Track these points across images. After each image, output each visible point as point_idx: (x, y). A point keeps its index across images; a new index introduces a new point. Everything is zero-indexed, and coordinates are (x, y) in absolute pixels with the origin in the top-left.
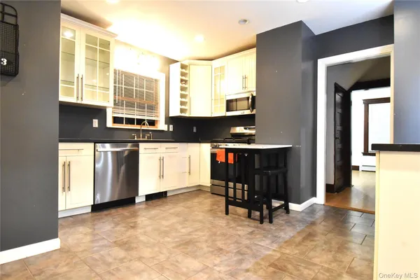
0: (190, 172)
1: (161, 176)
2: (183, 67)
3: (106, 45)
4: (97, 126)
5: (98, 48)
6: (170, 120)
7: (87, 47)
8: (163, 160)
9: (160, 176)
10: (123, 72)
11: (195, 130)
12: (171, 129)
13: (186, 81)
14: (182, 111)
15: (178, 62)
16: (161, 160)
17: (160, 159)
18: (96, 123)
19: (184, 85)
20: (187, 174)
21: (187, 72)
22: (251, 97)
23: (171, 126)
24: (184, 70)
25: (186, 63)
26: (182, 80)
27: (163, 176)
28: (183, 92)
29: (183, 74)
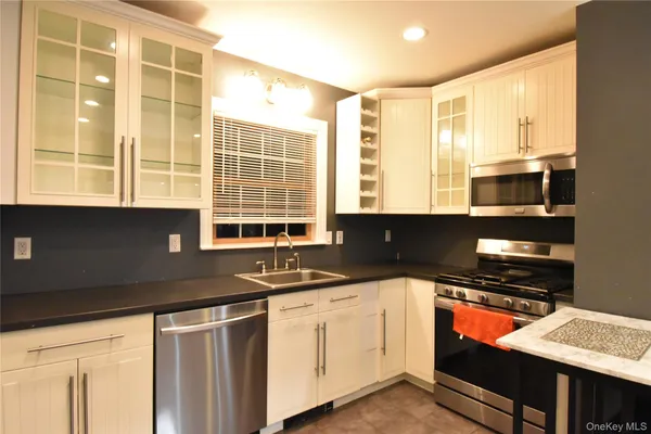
0: (384, 349)
1: (321, 369)
2: (367, 104)
3: (193, 62)
4: (178, 249)
5: (173, 70)
6: (338, 221)
7: (146, 70)
8: (324, 329)
9: (317, 370)
10: (237, 124)
11: (388, 238)
12: (340, 241)
13: (372, 136)
14: (364, 202)
15: (354, 94)
16: (321, 329)
17: (318, 330)
18: (175, 243)
19: (369, 145)
20: (379, 352)
21: (375, 114)
22: (547, 172)
23: (340, 234)
24: (367, 112)
25: (372, 94)
26: (364, 135)
27: (324, 368)
28: (367, 161)
29: (366, 121)
